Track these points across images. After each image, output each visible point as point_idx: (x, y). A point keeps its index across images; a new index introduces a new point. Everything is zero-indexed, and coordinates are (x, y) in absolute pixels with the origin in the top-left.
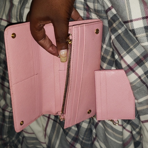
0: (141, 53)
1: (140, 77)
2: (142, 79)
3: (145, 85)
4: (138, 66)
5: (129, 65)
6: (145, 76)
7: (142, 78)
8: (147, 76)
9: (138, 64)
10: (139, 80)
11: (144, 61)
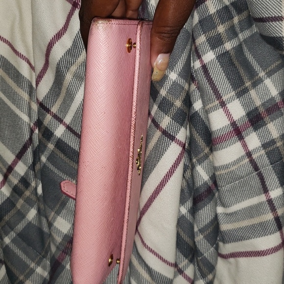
0: (263, 102)
1: (249, 154)
2: (254, 158)
3: (255, 173)
4: (251, 129)
5: (235, 122)
6: (263, 152)
7: (254, 156)
8: (267, 153)
9: (252, 125)
10: (247, 160)
11: (267, 119)
